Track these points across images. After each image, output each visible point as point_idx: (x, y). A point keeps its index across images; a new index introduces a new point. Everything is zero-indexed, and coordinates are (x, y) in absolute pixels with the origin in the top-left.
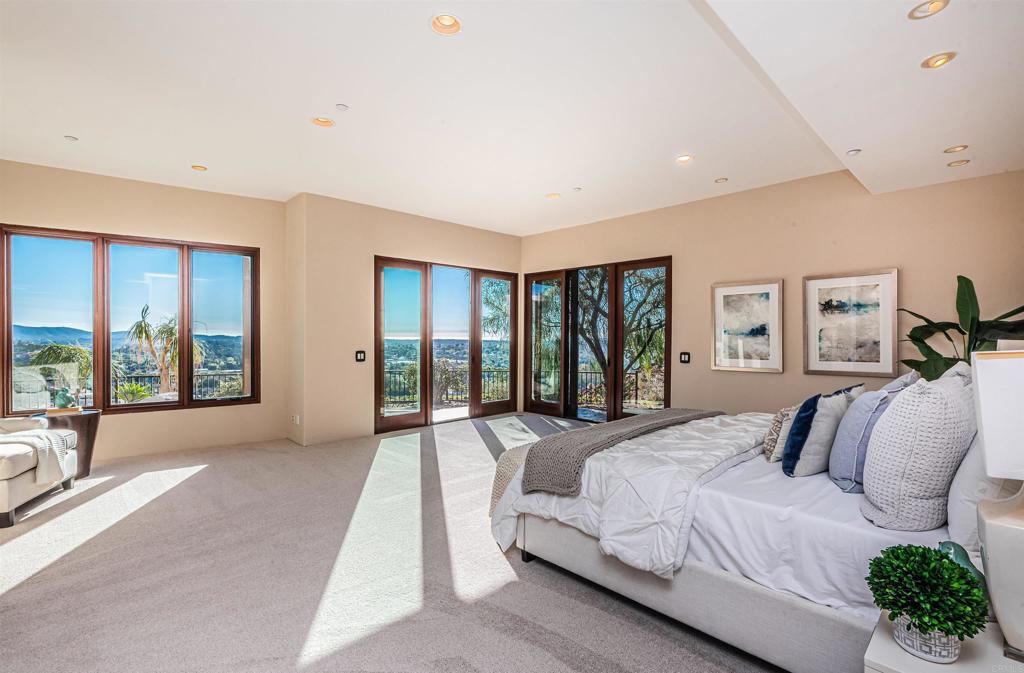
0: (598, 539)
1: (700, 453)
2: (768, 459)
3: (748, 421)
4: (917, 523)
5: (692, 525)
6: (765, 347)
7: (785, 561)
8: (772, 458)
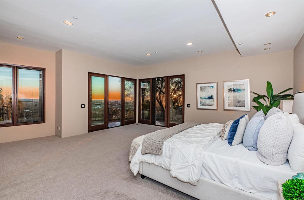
0: (170, 171)
1: (202, 139)
2: (222, 139)
3: (212, 126)
4: (279, 162)
5: (202, 165)
6: (212, 102)
7: (235, 177)
8: (224, 139)
